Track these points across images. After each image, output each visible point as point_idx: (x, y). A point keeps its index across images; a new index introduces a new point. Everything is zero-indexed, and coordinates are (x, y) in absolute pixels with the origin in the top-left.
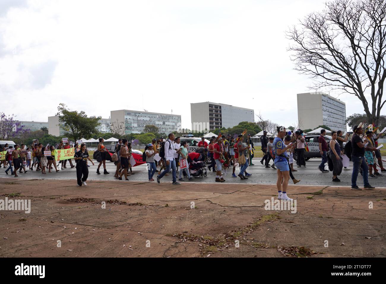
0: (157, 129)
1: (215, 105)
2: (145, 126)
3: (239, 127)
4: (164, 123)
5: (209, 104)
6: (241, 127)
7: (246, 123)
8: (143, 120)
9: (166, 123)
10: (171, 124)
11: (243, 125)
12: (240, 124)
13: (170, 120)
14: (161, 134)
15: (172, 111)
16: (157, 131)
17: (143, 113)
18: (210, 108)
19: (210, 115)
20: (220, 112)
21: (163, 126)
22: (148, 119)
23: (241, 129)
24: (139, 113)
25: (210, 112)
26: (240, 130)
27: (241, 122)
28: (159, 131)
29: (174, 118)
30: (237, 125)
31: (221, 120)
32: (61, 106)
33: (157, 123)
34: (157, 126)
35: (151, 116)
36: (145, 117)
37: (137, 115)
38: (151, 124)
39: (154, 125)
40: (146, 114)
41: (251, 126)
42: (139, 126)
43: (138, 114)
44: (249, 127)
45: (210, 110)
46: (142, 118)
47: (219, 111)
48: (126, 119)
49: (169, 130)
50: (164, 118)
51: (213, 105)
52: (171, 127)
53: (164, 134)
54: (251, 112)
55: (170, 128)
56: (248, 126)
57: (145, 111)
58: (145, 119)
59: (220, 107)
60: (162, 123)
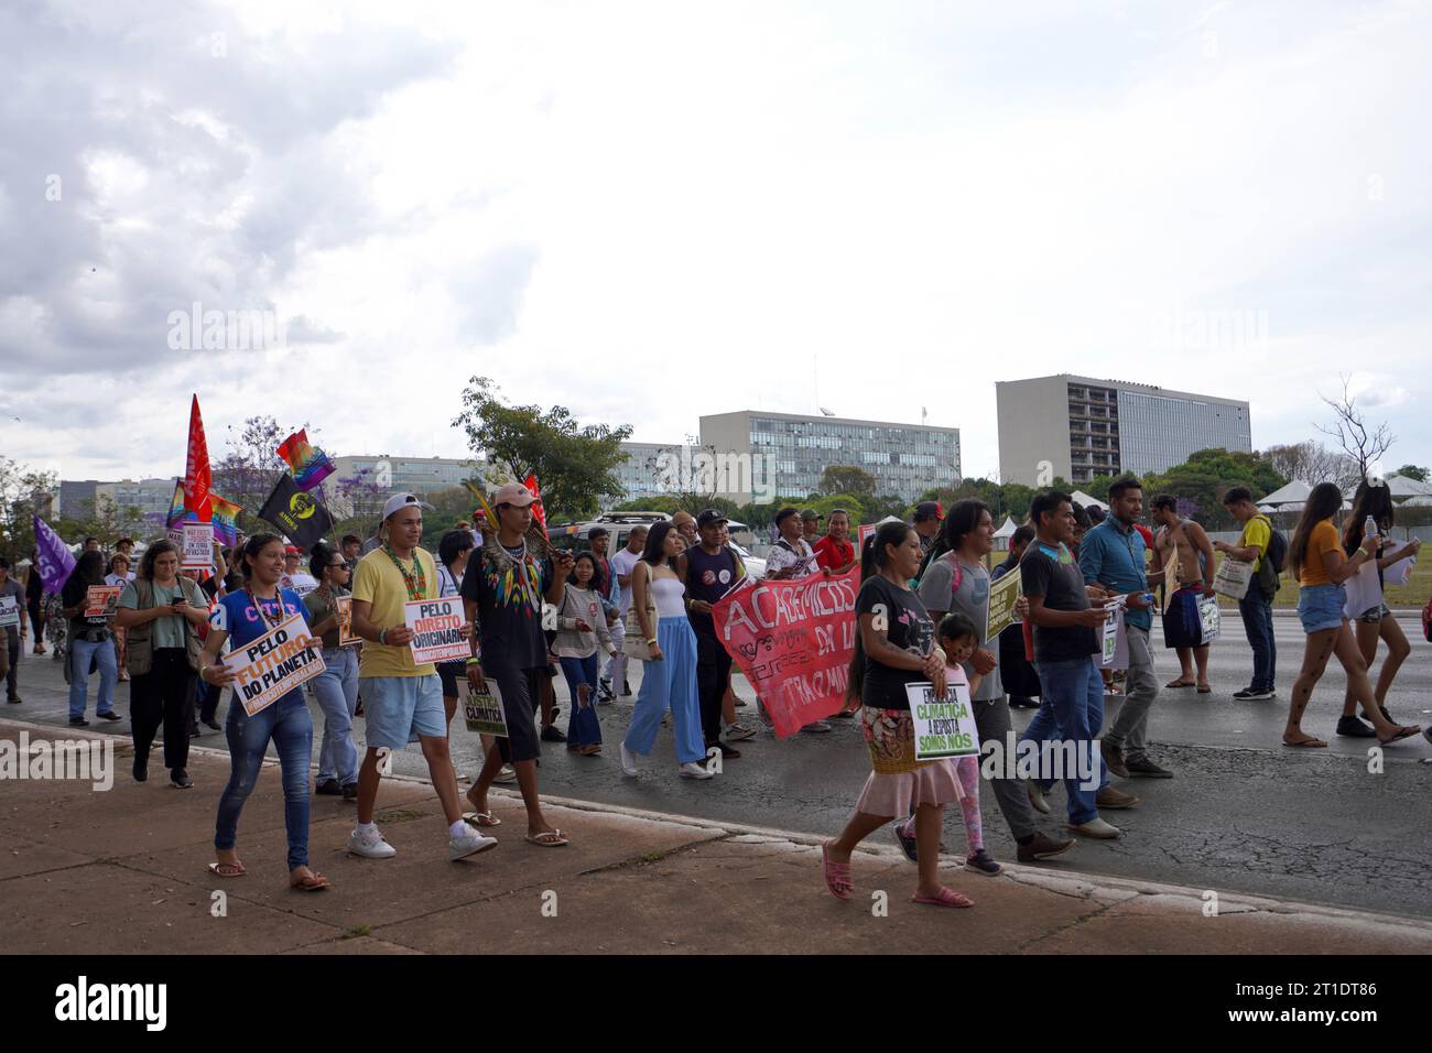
0: (870, 481)
1: (1091, 387)
2: (823, 468)
3: (1192, 471)
4: (895, 459)
5: (1069, 384)
6: (1200, 471)
7: (1220, 453)
8: (818, 447)
9: (904, 459)
10: (922, 461)
11: (1205, 463)
12: (1195, 457)
13: (919, 447)
14: (886, 498)
15: (925, 413)
16: (871, 488)
17: (817, 421)
18: (1073, 398)
19: (1072, 423)
20: (1114, 411)
21: (892, 471)
22: (835, 444)
23: (1199, 476)
24: (803, 421)
25: (1074, 415)
26: (1194, 479)
27: (1199, 449)
28: (875, 489)
29: (932, 438)
30: (1182, 461)
31: (1116, 443)
32: (477, 389)
33: (869, 457)
34: (868, 471)
35: (846, 432)
36: (825, 435)
37: (796, 428)
38: (846, 464)
39: (856, 465)
40: (826, 424)
41: (1239, 467)
42: (802, 471)
43: (800, 427)
44: (1234, 468)
45: (1072, 408)
46: (812, 442)
47: (1108, 409)
48: (756, 443)
49: (915, 484)
50: (893, 440)
51: (1086, 386)
52: (924, 474)
53: (896, 498)
54: (1240, 411)
55: (916, 477)
56: (1228, 466)
57: (823, 415)
58: (825, 443)
59: (1113, 394)
60: (886, 458)
